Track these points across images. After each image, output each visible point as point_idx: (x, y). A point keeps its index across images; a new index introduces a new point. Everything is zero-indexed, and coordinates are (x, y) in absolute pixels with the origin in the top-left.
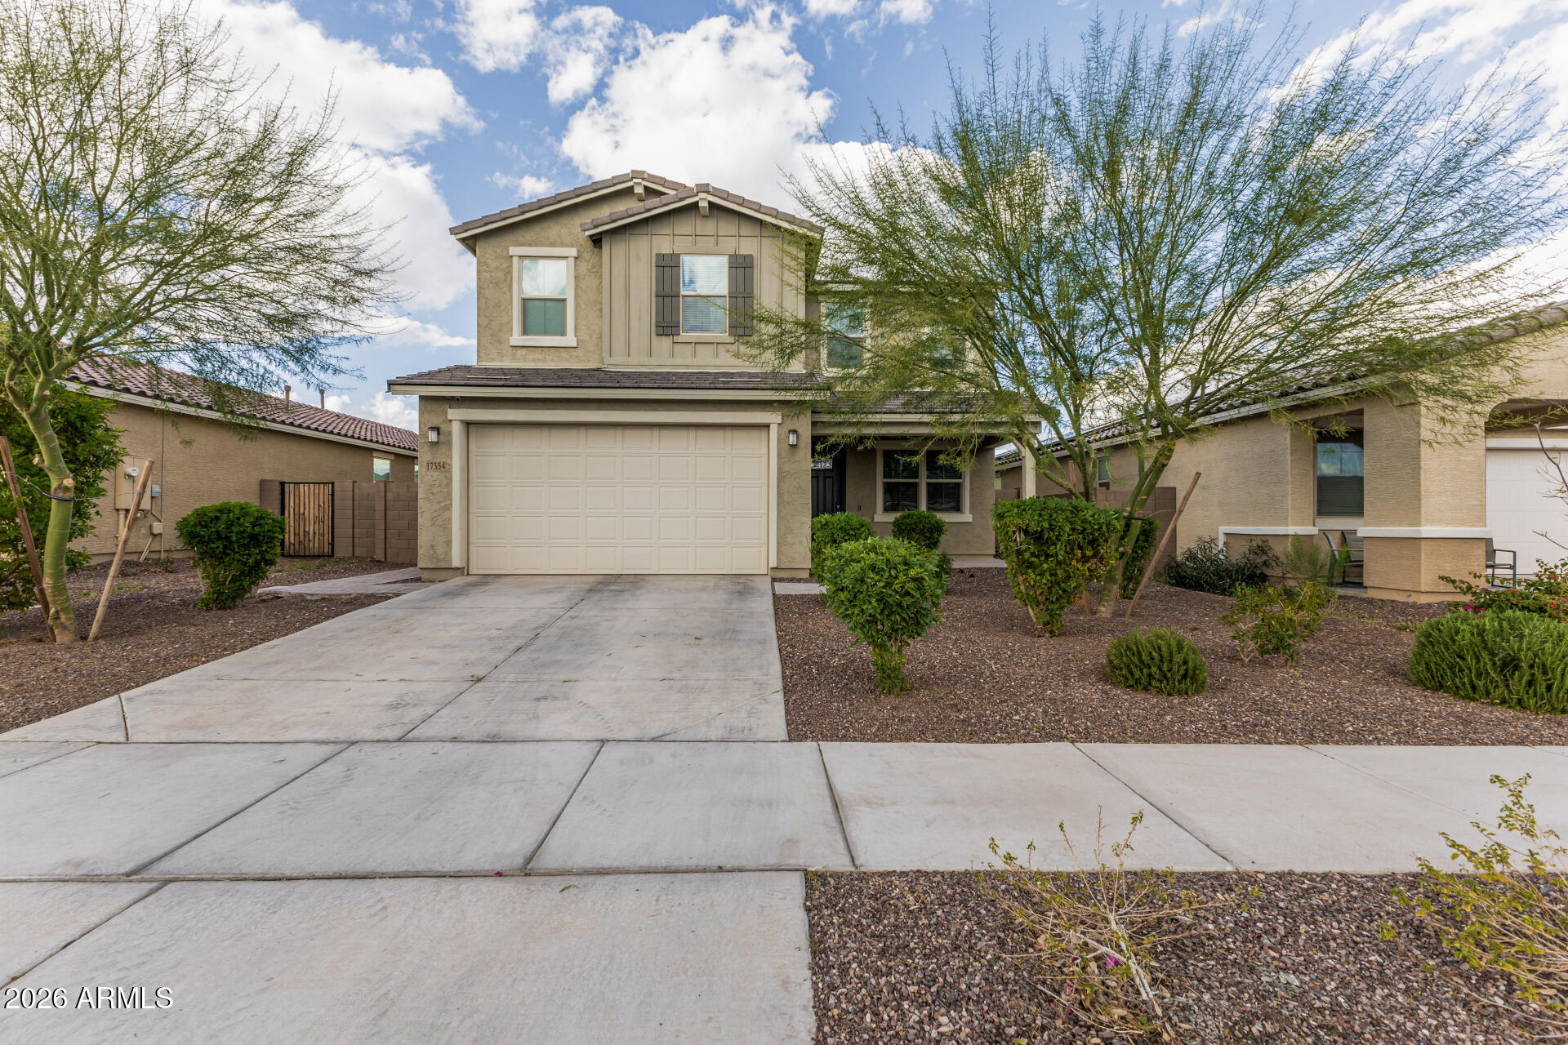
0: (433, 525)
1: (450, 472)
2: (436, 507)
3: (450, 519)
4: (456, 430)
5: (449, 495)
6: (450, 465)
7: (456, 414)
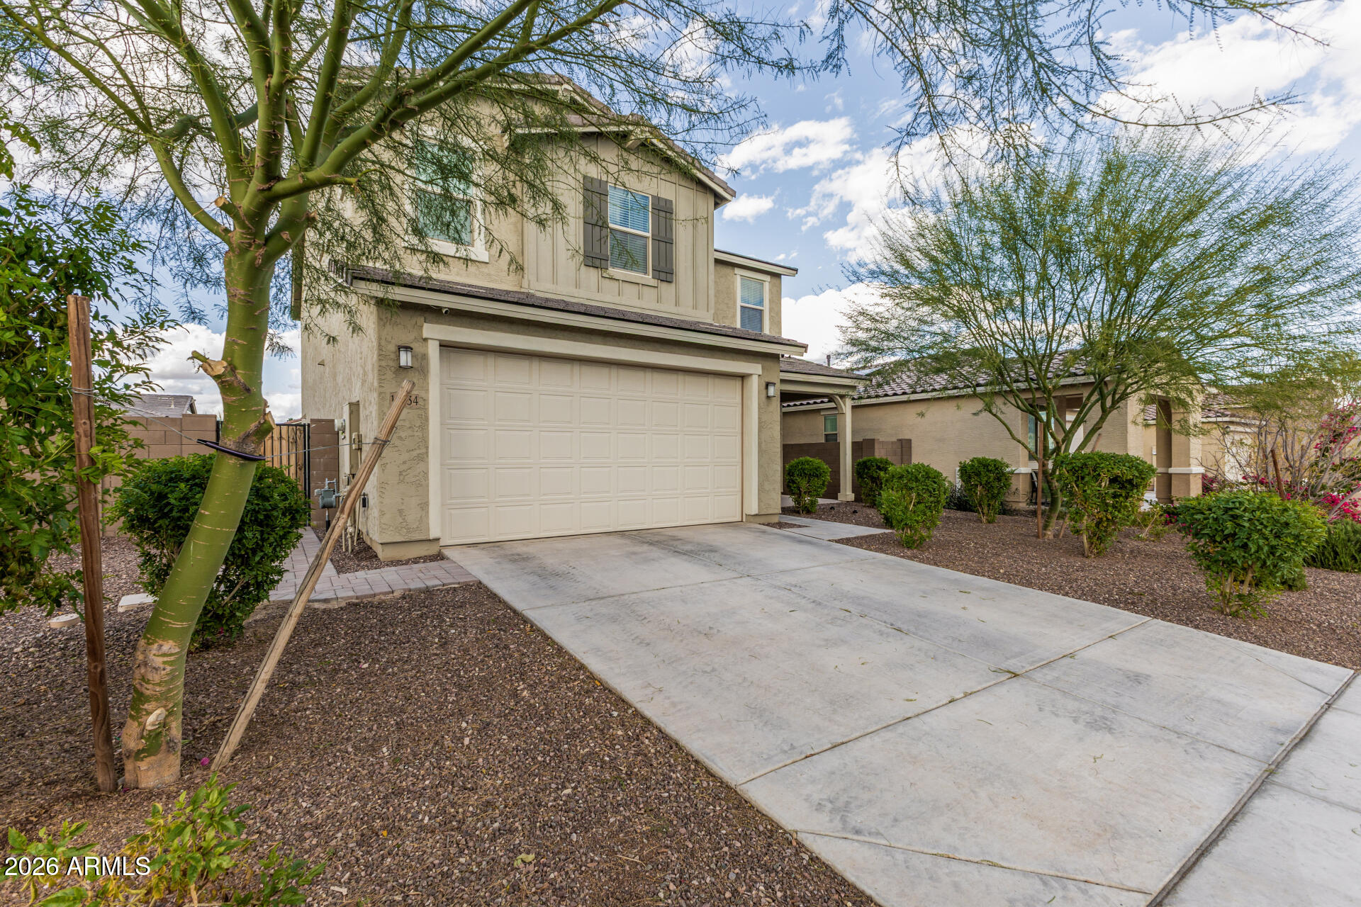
0: (401, 482)
1: (425, 409)
2: (405, 456)
3: (426, 474)
4: (433, 350)
5: (424, 441)
6: (426, 400)
7: (435, 332)
